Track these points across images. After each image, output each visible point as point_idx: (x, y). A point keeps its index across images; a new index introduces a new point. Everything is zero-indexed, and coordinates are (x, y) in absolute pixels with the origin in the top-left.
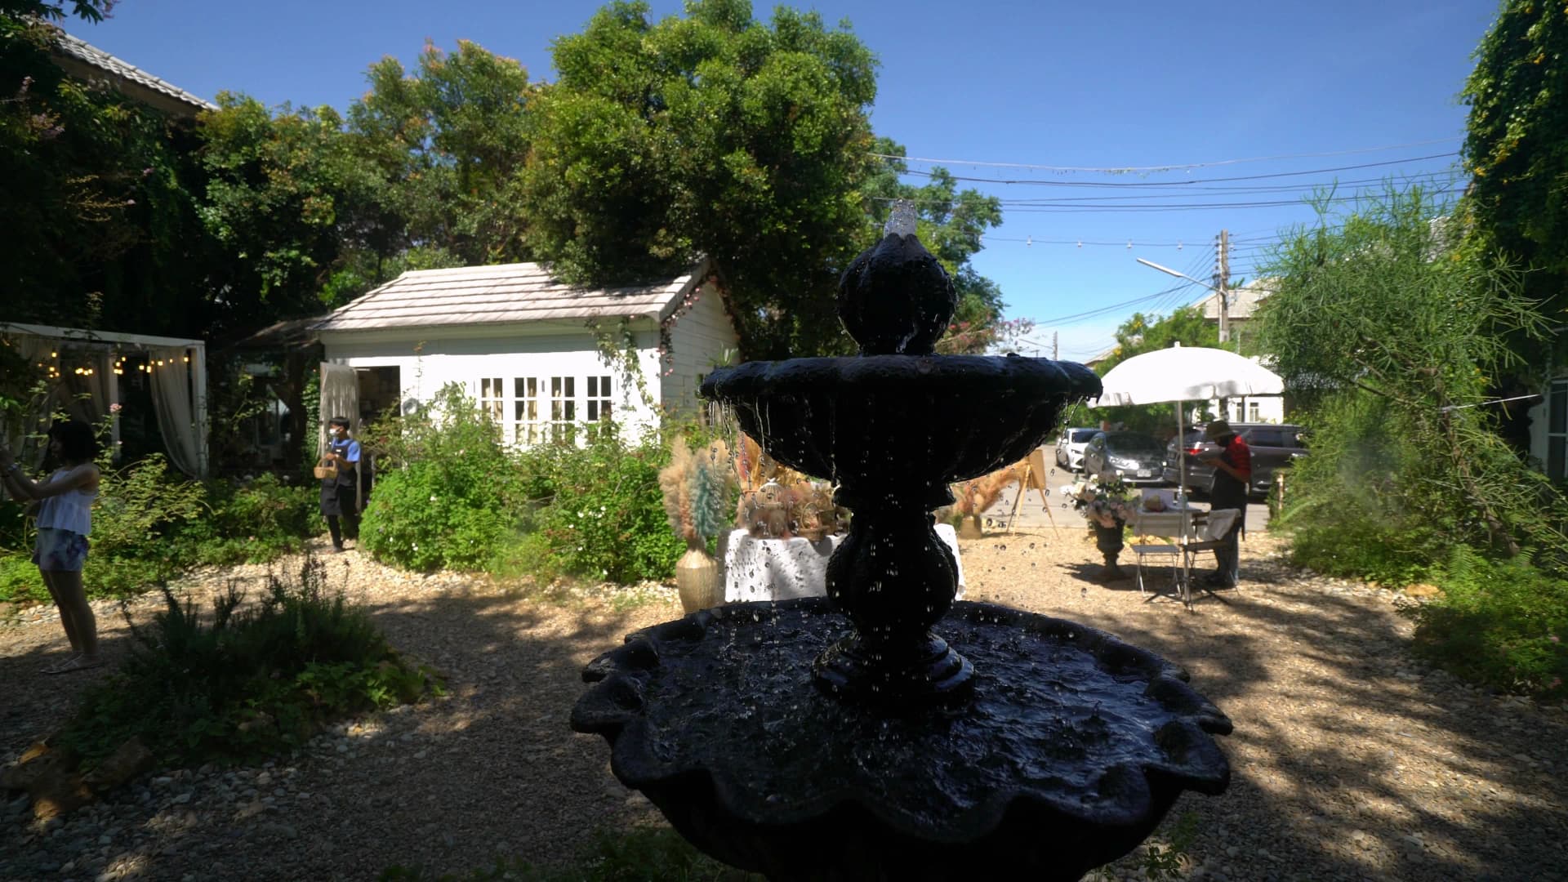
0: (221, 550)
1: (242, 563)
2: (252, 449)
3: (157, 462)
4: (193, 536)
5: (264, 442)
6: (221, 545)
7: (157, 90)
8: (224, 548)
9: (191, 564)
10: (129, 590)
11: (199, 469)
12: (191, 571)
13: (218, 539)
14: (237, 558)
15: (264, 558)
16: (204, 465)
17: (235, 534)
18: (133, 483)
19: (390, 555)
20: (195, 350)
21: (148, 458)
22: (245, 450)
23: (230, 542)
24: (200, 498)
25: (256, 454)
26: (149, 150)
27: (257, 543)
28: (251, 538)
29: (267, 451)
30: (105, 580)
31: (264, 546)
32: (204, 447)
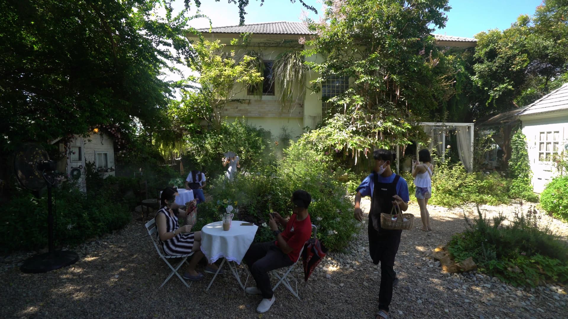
0: (478, 198)
1: (485, 204)
2: (486, 162)
3: (460, 165)
4: (468, 191)
5: (491, 160)
6: (478, 196)
7: (459, 41)
8: (479, 197)
9: (467, 201)
10: (450, 206)
11: (470, 168)
12: (467, 203)
13: (477, 194)
14: (484, 202)
15: (494, 204)
16: (472, 167)
17: (483, 193)
18: (453, 172)
19: (558, 214)
20: (471, 126)
21: (457, 163)
22: (484, 162)
23: (482, 196)
24: (474, 178)
25: (488, 164)
26: (456, 61)
27: (492, 197)
28: (490, 195)
29: (492, 163)
30: (445, 201)
31: (494, 199)
32: (472, 160)
